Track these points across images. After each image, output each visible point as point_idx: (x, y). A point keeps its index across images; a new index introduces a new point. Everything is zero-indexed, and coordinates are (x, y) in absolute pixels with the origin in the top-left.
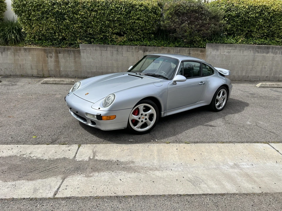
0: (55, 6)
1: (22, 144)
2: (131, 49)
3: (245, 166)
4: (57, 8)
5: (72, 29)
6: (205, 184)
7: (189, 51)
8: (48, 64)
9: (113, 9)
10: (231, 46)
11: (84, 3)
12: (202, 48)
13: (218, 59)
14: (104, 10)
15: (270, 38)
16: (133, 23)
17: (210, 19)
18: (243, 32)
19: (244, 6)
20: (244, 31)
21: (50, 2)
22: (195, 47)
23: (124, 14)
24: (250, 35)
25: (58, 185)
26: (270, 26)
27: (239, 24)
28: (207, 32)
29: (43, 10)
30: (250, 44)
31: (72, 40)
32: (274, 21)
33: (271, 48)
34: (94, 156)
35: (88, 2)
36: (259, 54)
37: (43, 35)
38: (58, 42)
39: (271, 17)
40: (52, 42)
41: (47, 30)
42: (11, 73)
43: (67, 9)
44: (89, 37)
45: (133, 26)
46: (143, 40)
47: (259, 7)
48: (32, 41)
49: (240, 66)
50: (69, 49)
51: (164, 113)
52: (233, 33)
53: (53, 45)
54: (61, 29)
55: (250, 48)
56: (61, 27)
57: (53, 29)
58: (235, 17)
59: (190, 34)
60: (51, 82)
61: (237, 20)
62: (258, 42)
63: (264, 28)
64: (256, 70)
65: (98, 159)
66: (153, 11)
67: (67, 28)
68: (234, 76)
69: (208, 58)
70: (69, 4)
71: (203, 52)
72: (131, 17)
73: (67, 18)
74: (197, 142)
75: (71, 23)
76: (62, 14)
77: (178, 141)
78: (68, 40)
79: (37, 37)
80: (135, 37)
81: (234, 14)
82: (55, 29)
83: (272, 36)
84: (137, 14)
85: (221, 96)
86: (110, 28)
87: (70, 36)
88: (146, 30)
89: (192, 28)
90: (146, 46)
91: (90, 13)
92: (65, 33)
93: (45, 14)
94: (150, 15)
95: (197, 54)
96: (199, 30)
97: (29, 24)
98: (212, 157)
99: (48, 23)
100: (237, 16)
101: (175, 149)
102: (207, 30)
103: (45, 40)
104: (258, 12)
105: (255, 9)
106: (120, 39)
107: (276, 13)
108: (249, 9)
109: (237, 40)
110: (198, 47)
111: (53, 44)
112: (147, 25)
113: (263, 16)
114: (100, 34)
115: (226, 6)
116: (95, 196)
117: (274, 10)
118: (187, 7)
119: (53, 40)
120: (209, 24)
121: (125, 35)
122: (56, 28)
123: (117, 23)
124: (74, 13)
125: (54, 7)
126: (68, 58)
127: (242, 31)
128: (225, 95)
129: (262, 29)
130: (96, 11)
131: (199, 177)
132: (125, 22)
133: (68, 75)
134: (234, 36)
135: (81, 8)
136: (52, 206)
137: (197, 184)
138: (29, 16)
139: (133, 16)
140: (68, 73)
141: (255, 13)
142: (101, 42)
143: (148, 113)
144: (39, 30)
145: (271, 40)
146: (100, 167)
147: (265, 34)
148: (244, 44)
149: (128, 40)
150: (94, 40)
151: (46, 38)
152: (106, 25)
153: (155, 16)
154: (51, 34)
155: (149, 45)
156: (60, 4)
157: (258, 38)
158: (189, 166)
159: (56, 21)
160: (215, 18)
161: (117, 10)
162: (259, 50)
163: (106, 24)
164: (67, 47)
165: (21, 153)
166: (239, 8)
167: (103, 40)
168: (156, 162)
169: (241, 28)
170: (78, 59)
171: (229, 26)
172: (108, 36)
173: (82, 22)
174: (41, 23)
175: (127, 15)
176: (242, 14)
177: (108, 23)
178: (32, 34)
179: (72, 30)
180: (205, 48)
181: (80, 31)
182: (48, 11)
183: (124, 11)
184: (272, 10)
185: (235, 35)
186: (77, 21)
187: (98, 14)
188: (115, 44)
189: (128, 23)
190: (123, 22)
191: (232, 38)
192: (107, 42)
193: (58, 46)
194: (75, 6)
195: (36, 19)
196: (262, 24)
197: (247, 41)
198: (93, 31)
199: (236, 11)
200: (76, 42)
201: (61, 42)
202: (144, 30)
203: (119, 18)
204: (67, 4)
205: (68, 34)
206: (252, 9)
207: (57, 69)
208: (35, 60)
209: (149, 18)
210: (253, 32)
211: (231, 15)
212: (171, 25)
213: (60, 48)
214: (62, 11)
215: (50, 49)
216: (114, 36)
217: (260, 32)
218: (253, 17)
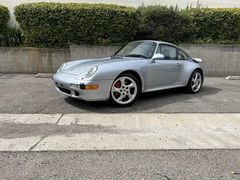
0: (50, 14)
1: (8, 114)
2: (114, 48)
3: (229, 129)
4: (52, 15)
6: (190, 142)
8: (42, 62)
9: (98, 15)
10: (200, 46)
11: (75, 10)
14: (91, 16)
15: (234, 39)
16: (115, 27)
17: (181, 22)
19: (209, 12)
20: (211, 33)
21: (46, 10)
23: (108, 19)
24: (216, 37)
25: (36, 142)
26: (233, 29)
27: (206, 27)
28: (179, 33)
29: (40, 16)
30: (217, 44)
31: (63, 42)
32: (236, 24)
33: (236, 47)
34: (76, 122)
35: (78, 10)
36: (226, 53)
37: (39, 38)
38: (52, 44)
39: (234, 21)
40: (46, 44)
41: (43, 34)
42: (10, 71)
43: (60, 16)
44: (78, 40)
45: (116, 30)
46: (125, 42)
47: (222, 13)
48: (29, 43)
49: (210, 63)
50: (61, 49)
51: (144, 89)
52: (201, 36)
53: (47, 47)
54: (54, 32)
55: (217, 47)
56: (55, 31)
57: (48, 33)
58: (202, 22)
59: (165, 36)
60: (44, 76)
61: (205, 24)
62: (224, 42)
63: (228, 31)
64: (224, 66)
65: (80, 124)
66: (132, 16)
67: (60, 32)
70: (62, 11)
72: (114, 21)
73: (60, 23)
74: (178, 113)
75: (63, 27)
76: (56, 20)
77: (159, 112)
78: (60, 42)
79: (34, 40)
80: (117, 39)
81: (201, 18)
82: (49, 33)
83: (236, 38)
84: (119, 19)
85: (197, 79)
86: (96, 31)
87: (62, 39)
88: (127, 33)
89: (166, 30)
91: (79, 19)
92: (58, 36)
93: (41, 20)
94: (130, 20)
96: (172, 32)
97: (28, 29)
98: (193, 123)
99: (44, 27)
100: (204, 20)
101: (156, 117)
102: (179, 31)
103: (41, 43)
104: (222, 17)
105: (219, 14)
106: (104, 41)
107: (238, 17)
108: (214, 14)
109: (205, 41)
111: (47, 46)
112: (128, 29)
113: (227, 20)
114: (87, 37)
115: (194, 13)
116: (74, 150)
117: (236, 15)
118: (161, 12)
119: (47, 43)
120: (180, 26)
121: (109, 38)
122: (51, 32)
123: (102, 27)
124: (65, 19)
125: (49, 14)
126: (60, 56)
127: (209, 33)
128: (200, 79)
130: (84, 17)
131: (183, 137)
132: (108, 26)
134: (203, 38)
135: (72, 15)
136: (25, 157)
137: (182, 142)
138: (28, 22)
139: (115, 21)
141: (219, 18)
142: (88, 43)
143: (130, 87)
144: (36, 34)
145: (235, 41)
146: (81, 130)
147: (230, 36)
148: (212, 44)
149: (112, 42)
150: (82, 42)
151: (42, 41)
152: (93, 29)
153: (134, 21)
154: (46, 37)
156: (55, 11)
157: (223, 39)
158: (171, 129)
159: (51, 26)
160: (186, 21)
161: (102, 16)
162: (226, 48)
163: (93, 28)
164: (59, 48)
165: (5, 120)
166: (205, 14)
167: (90, 42)
168: (138, 127)
169: (208, 31)
170: (68, 58)
171: (199, 28)
172: (95, 39)
173: (72, 27)
174: (37, 28)
175: (110, 20)
176: (209, 19)
177: (94, 27)
178: (30, 37)
179: (64, 34)
181: (71, 34)
182: (44, 17)
183: (108, 17)
184: (234, 15)
185: (204, 37)
186: (68, 26)
188: (100, 45)
189: (112, 27)
190: (107, 26)
191: (201, 39)
192: (93, 43)
193: (51, 47)
194: (67, 13)
195: (34, 25)
196: (227, 27)
197: (214, 42)
198: (81, 35)
199: (203, 17)
200: (67, 44)
201: (54, 44)
202: (125, 33)
203: (104, 22)
204: (60, 11)
205: (60, 37)
206: (217, 14)
207: (50, 67)
208: (32, 58)
209: (129, 22)
210: (219, 34)
211: (199, 20)
212: (148, 28)
213: (53, 49)
214: (56, 17)
215: (44, 50)
216: (100, 38)
217: (225, 34)
218: (218, 21)
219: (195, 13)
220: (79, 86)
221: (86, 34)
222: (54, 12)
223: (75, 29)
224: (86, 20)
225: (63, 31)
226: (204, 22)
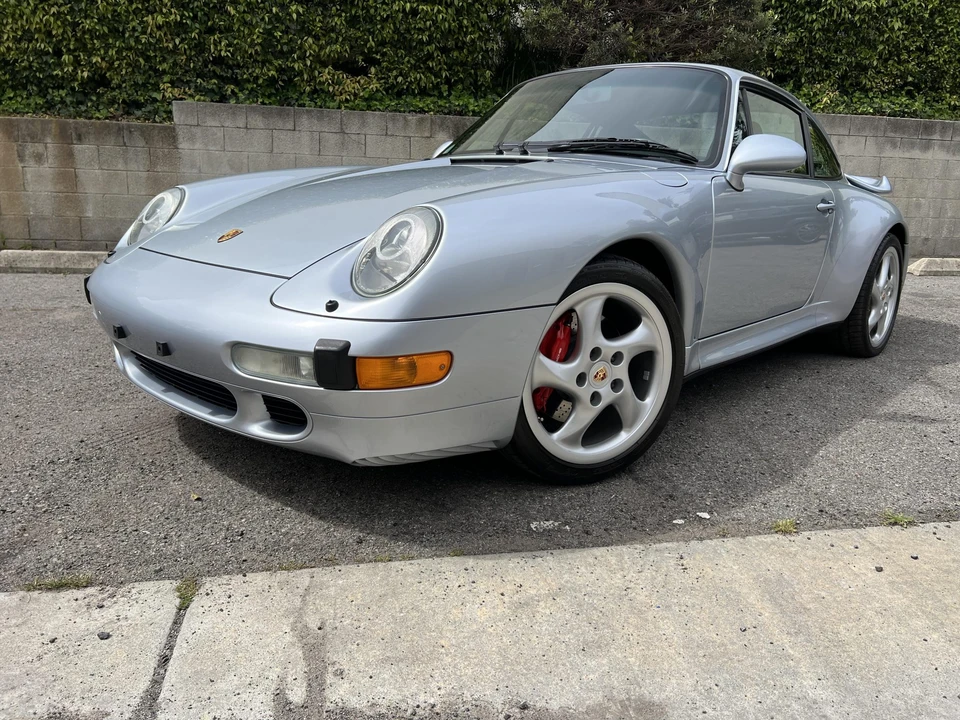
2: (401, 124)
5: (136, 34)
8: (25, 190)
15: (926, 94)
16: (406, 15)
18: (830, 69)
20: (833, 63)
24: (854, 82)
26: (926, 47)
27: (817, 36)
28: (707, 57)
30: (863, 113)
31: (136, 84)
32: (941, 27)
33: (938, 128)
34: (316, 682)
36: (898, 154)
38: (73, 95)
39: (932, 14)
40: (45, 96)
41: (22, 38)
44: (215, 76)
45: (408, 30)
46: (450, 94)
50: (124, 122)
51: (693, 353)
52: (792, 75)
53: (49, 109)
54: (84, 33)
55: (863, 128)
56: (87, 24)
57: (49, 34)
58: (803, 9)
60: (37, 265)
61: (813, 22)
62: (889, 107)
63: (905, 56)
67: (114, 32)
75: (134, 6)
78: (119, 87)
80: (415, 78)
82: (57, 36)
83: (932, 88)
86: (309, 34)
87: (130, 70)
88: (460, 49)
89: (647, 41)
90: (460, 114)
96: (677, 52)
100: (809, 3)
102: (707, 49)
103: (14, 88)
106: (350, 84)
109: (811, 100)
111: (49, 107)
112: (467, 27)
113: (906, 6)
114: (264, 63)
119: (47, 88)
120: (716, 24)
121: (373, 70)
122: (64, 32)
123: (340, 16)
126: (121, 161)
127: (828, 64)
128: (895, 279)
129: (898, 56)
132: (372, 11)
134: (799, 86)
142: (269, 97)
143: (631, 347)
145: (929, 101)
147: (910, 79)
148: (840, 113)
149: (386, 90)
150: (236, 90)
151: (19, 76)
152: (291, 20)
154: (40, 56)
155: (473, 111)
157: (883, 93)
160: (736, 2)
162: (897, 135)
163: (290, 15)
164: (113, 117)
167: (277, 90)
169: (825, 54)
170: (165, 169)
171: (789, 38)
172: (300, 73)
173: (181, 5)
177: (298, 13)
179: (137, 40)
181: (175, 45)
185: (803, 80)
188: (332, 104)
189: (388, 16)
192: (295, 96)
193: (72, 109)
196: (901, 37)
197: (848, 104)
198: (231, 49)
200: (155, 95)
201: (86, 95)
202: (451, 50)
205: (118, 59)
207: (70, 214)
210: (865, 69)
212: (566, 25)
213: (82, 120)
215: (32, 122)
216: (327, 71)
217: (891, 71)
218: (870, 9)
220: (306, 365)
221: (258, 48)
223: (195, 16)
225: (134, 24)
226: (808, 9)
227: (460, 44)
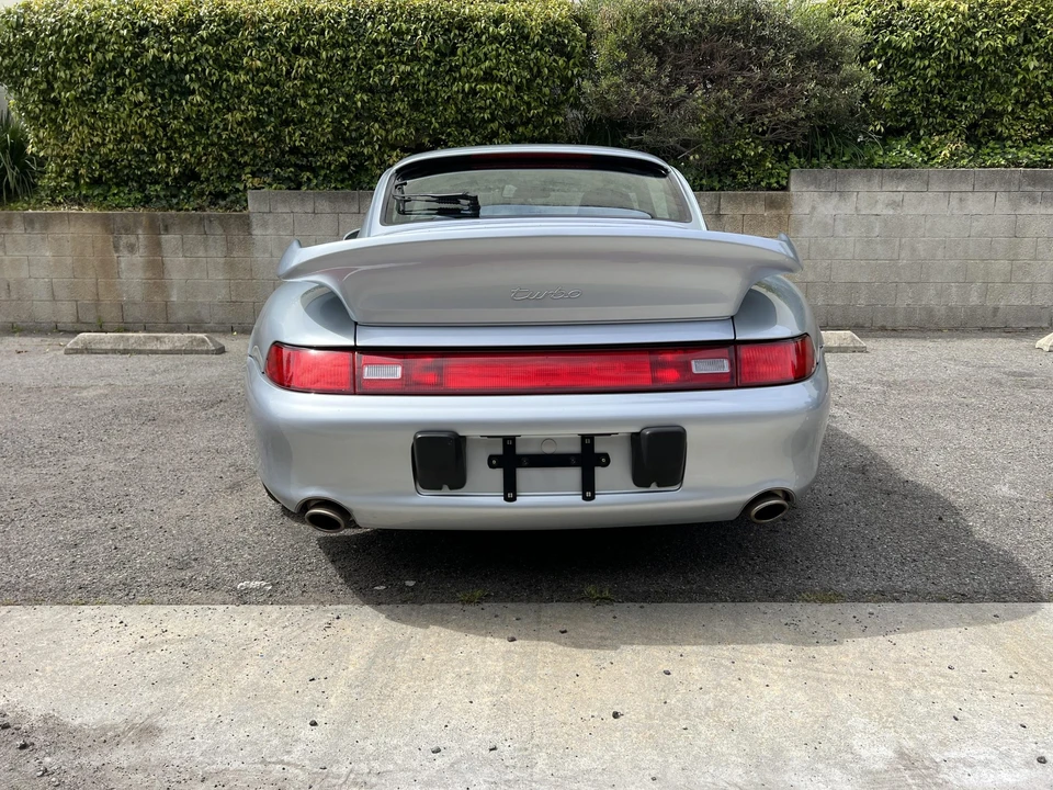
0: (145, 41)
4: (156, 45)
5: (219, 131)
7: (716, 206)
8: (119, 278)
9: (379, 38)
10: (902, 178)
11: (263, 20)
12: (774, 189)
13: (850, 234)
14: (343, 46)
16: (466, 95)
17: (799, 60)
18: (954, 118)
19: (947, 7)
20: (958, 112)
21: (127, 27)
22: (743, 186)
23: (428, 57)
24: (987, 131)
27: (933, 83)
28: (785, 116)
29: (100, 57)
30: (993, 166)
31: (221, 176)
35: (278, 18)
36: (1039, 210)
37: (106, 164)
38: (167, 190)
40: (143, 192)
41: (121, 140)
43: (193, 49)
44: (292, 164)
45: (470, 110)
47: (1016, 7)
48: (65, 188)
49: (954, 263)
50: (208, 212)
52: (908, 128)
54: (173, 132)
55: (992, 183)
56: (175, 124)
57: (143, 135)
58: (913, 56)
59: (716, 133)
60: (109, 347)
61: (925, 68)
62: (1028, 157)
64: (1028, 280)
66: (549, 41)
67: (199, 129)
68: (930, 311)
69: (805, 231)
70: (203, 26)
71: (780, 208)
72: (458, 68)
73: (196, 86)
75: (216, 106)
76: (175, 73)
78: (207, 180)
79: (83, 171)
81: (906, 39)
82: (150, 136)
84: (482, 56)
86: (376, 121)
87: (215, 163)
88: (525, 124)
89: (720, 104)
91: (288, 60)
93: (107, 75)
94: (537, 59)
95: (754, 216)
96: (754, 113)
97: (54, 121)
99: (122, 109)
100: (919, 48)
102: (787, 108)
103: (118, 185)
104: (1014, 29)
105: (1000, 15)
109: (928, 154)
110: (757, 186)
111: (147, 201)
112: (529, 103)
113: (1042, 42)
114: (336, 149)
115: (869, 13)
118: (692, 12)
119: (145, 183)
120: (794, 81)
122: (157, 132)
123: (403, 101)
124: (222, 65)
125: (143, 46)
126: (202, 248)
127: (951, 113)
129: (1040, 99)
130: (312, 52)
132: (433, 94)
133: (202, 322)
134: (916, 139)
135: (251, 44)
138: (50, 86)
139: (464, 64)
140: (199, 312)
141: (1001, 31)
142: (342, 181)
144: (91, 141)
148: (963, 167)
150: (311, 177)
151: (120, 174)
152: (357, 108)
153: (561, 62)
154: (137, 156)
156: (167, 29)
157: (1025, 141)
159: (154, 100)
160: (822, 54)
161: (398, 44)
162: (1038, 189)
163: (355, 103)
164: (201, 208)
166: (926, 16)
167: (349, 174)
169: (946, 103)
170: (241, 254)
171: (892, 90)
172: (370, 157)
173: (256, 101)
174: (94, 114)
175: (441, 61)
176: (945, 40)
177: (362, 101)
178: (65, 157)
179: (220, 136)
180: (785, 188)
181: (254, 139)
182: (122, 60)
183: (428, 48)
185: (922, 132)
186: (239, 97)
187: (323, 64)
189: (449, 97)
190: (427, 92)
191: (909, 146)
192: (366, 180)
193: (164, 202)
194: (228, 37)
195: (76, 99)
196: (1040, 77)
197: (975, 156)
198: (304, 139)
199: (916, 29)
200: (237, 186)
201: (180, 188)
203: (409, 74)
204: (194, 27)
205: (205, 154)
206: (987, 15)
207: (157, 299)
208: (69, 261)
209: (535, 70)
210: (1001, 115)
211: (894, 48)
212: (628, 93)
213: (173, 212)
214: (176, 57)
215: (126, 216)
216: (395, 154)
217: (1033, 116)
218: (995, 51)
219: (874, 13)
221: (330, 136)
222: (168, 34)
223: (271, 111)
224: (320, 69)
225: (216, 121)
226: (919, 55)
227: (524, 119)
